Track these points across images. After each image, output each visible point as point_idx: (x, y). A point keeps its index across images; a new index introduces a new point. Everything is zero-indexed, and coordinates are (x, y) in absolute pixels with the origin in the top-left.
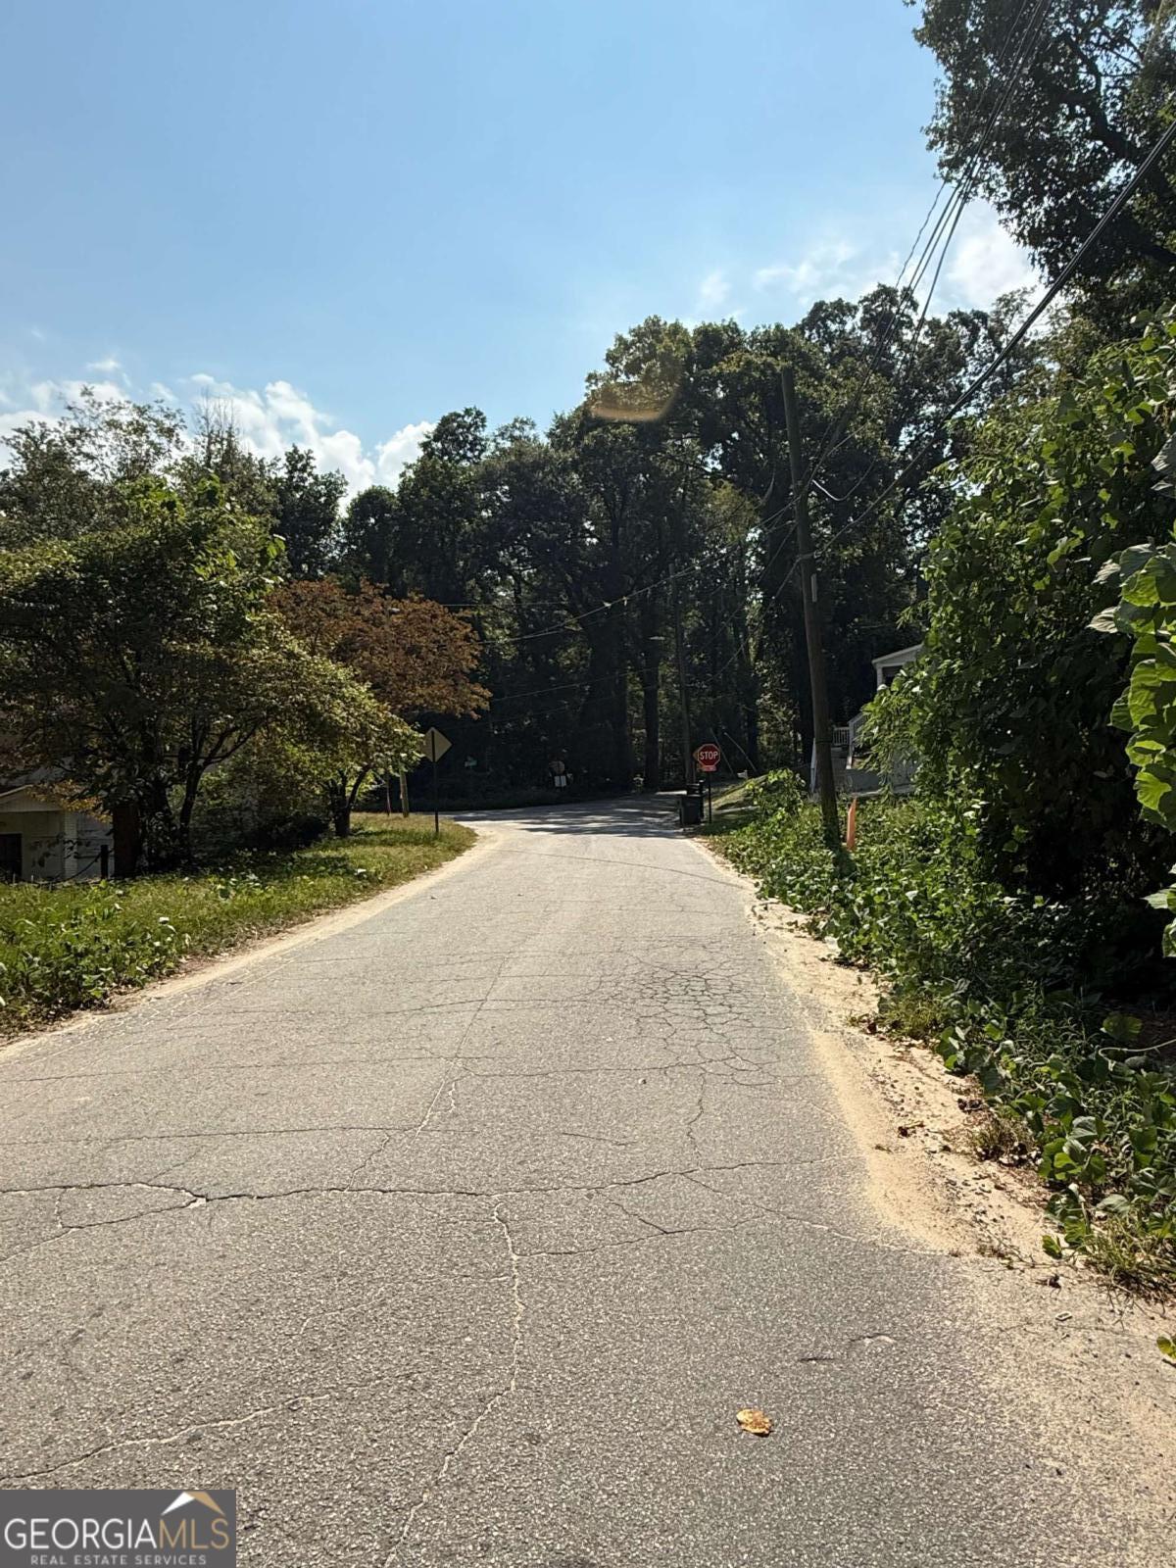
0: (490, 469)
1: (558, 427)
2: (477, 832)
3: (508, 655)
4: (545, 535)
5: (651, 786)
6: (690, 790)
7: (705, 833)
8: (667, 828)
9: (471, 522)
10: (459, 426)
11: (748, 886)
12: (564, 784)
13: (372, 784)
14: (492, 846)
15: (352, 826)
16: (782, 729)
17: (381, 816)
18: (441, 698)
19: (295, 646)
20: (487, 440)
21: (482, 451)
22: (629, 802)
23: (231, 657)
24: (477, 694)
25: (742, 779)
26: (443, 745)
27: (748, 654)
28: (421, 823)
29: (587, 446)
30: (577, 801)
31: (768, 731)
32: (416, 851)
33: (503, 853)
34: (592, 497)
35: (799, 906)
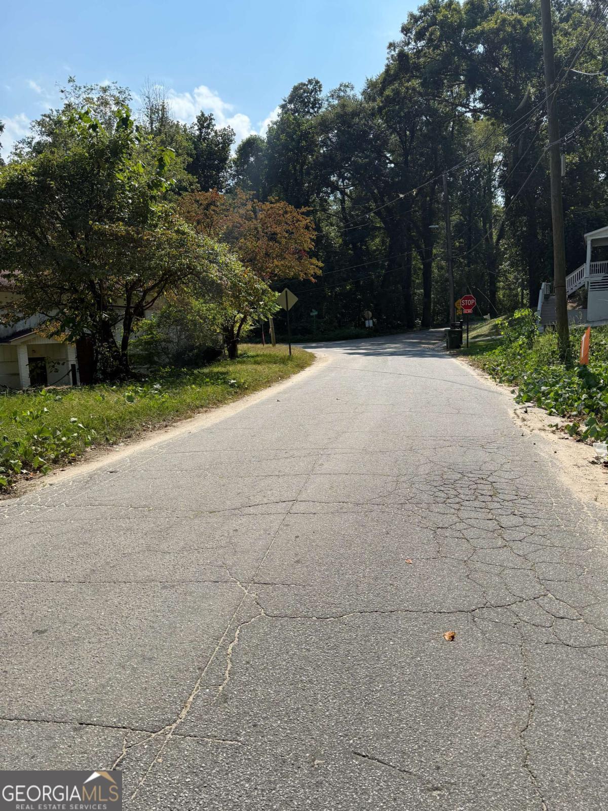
0: (324, 118)
1: (368, 88)
2: (316, 355)
3: (337, 242)
4: (360, 160)
5: (426, 325)
6: (453, 326)
7: (465, 354)
8: (438, 351)
9: (312, 155)
10: (304, 92)
11: (506, 393)
12: (371, 325)
13: (251, 325)
14: (325, 364)
15: (239, 352)
16: (513, 287)
17: (260, 346)
18: (290, 267)
19: (186, 228)
20: (323, 100)
21: (320, 108)
22: (412, 335)
23: (138, 234)
24: (314, 264)
25: (485, 320)
26: (293, 300)
27: (492, 238)
28: (282, 349)
29: (388, 96)
30: (379, 336)
31: (503, 288)
32: (275, 367)
33: (330, 369)
34: (391, 134)
35: (554, 410)
